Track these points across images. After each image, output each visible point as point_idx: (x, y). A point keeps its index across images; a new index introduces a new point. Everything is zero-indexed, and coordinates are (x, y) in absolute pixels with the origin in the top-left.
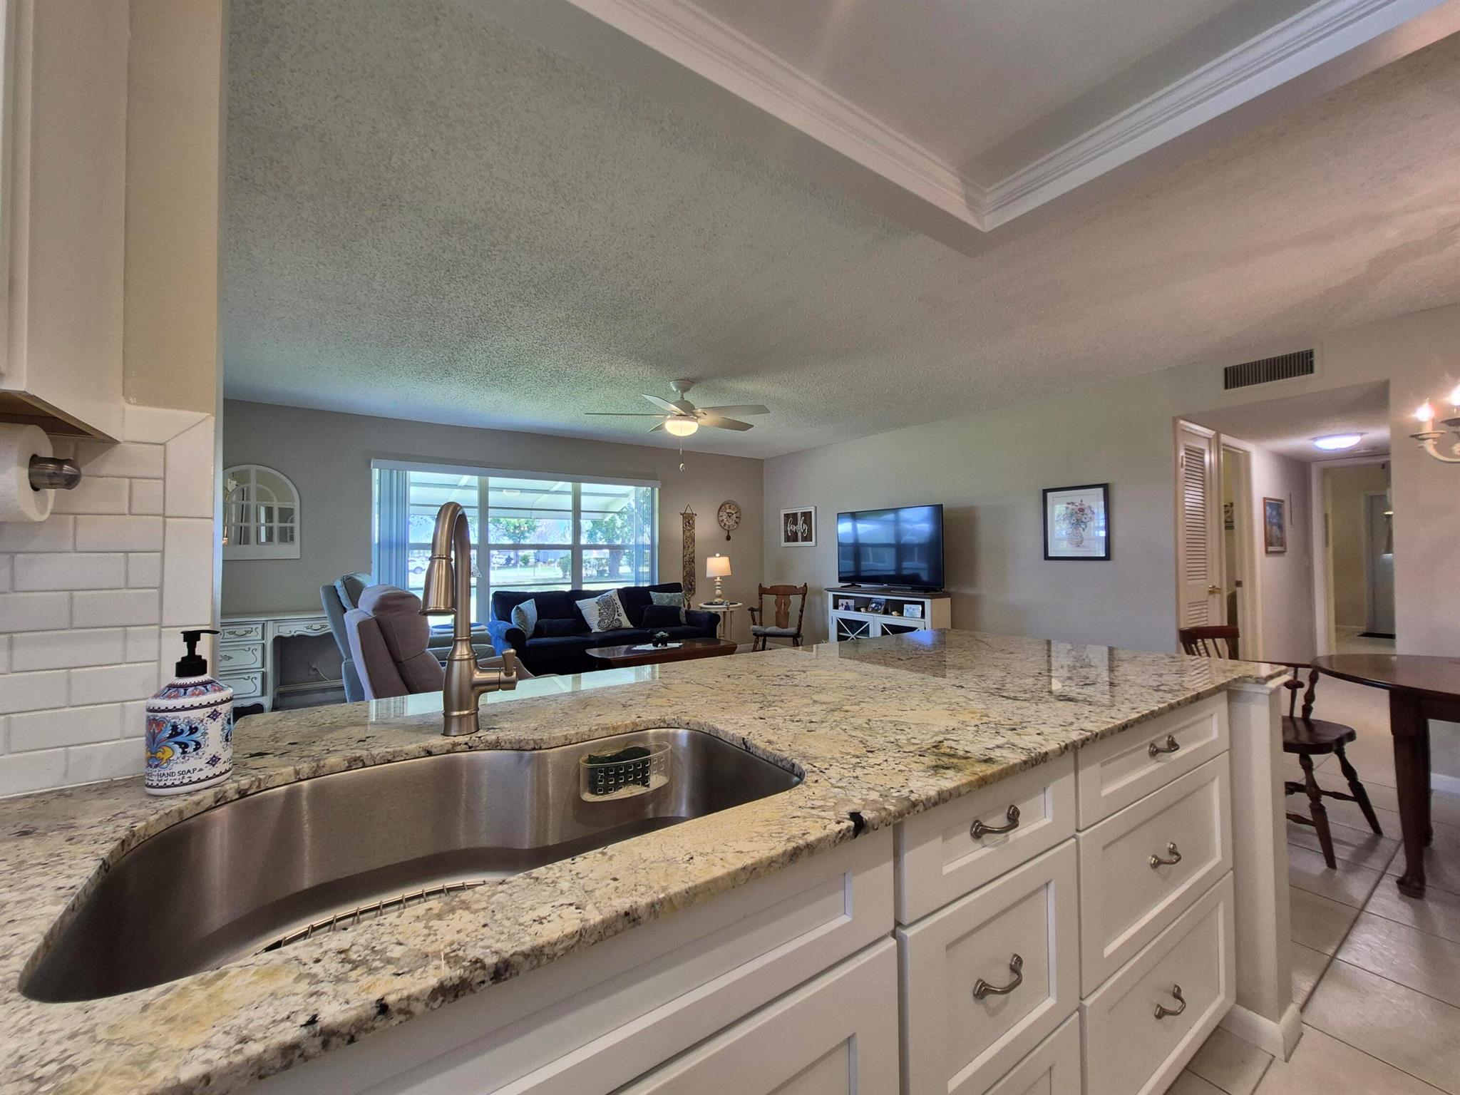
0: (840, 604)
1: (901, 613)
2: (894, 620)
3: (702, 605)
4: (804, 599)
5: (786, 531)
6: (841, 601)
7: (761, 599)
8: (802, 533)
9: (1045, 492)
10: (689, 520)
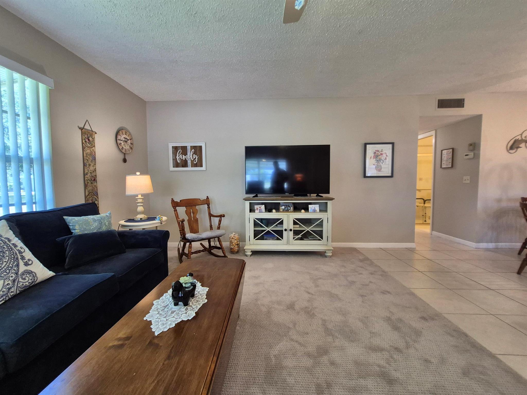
0: (256, 209)
1: (307, 209)
2: (302, 215)
3: (122, 222)
4: (209, 208)
5: (175, 160)
6: (256, 207)
7: (175, 210)
8: (192, 162)
9: (366, 144)
10: (88, 137)
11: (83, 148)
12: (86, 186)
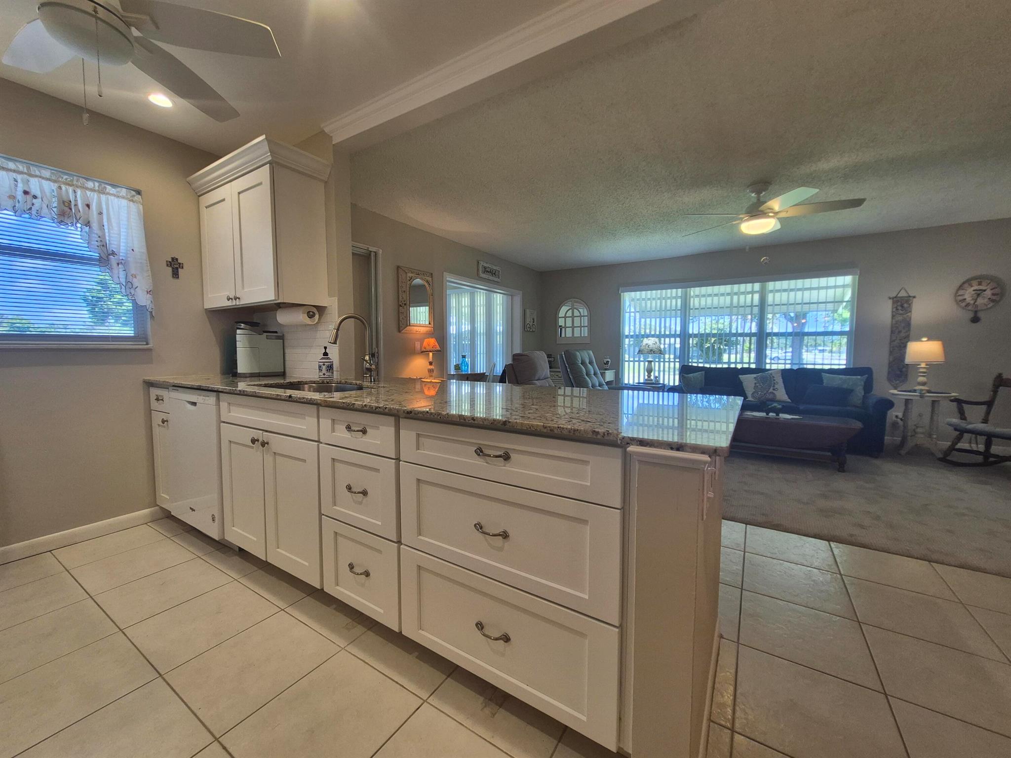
3: (893, 391)
7: (995, 391)
10: (902, 304)
11: (893, 316)
12: (891, 353)
